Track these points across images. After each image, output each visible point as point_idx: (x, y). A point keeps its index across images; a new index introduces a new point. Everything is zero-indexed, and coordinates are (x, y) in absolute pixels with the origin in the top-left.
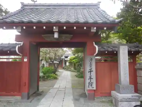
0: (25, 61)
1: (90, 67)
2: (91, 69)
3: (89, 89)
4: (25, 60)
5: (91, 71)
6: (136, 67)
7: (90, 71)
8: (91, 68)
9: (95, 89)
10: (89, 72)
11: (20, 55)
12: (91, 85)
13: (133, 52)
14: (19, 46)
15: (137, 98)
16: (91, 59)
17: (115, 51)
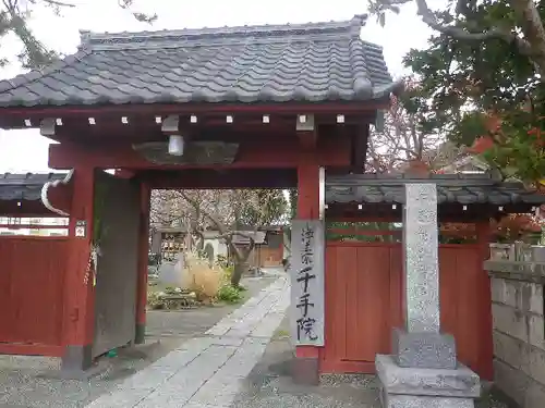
0: (77, 234)
1: (307, 260)
2: (308, 269)
3: (298, 343)
4: (80, 232)
5: (307, 278)
6: (486, 267)
7: (304, 275)
8: (309, 265)
9: (320, 342)
10: (299, 280)
11: (60, 216)
12: (308, 330)
13: (465, 208)
14: (55, 183)
15: (461, 385)
16: (310, 233)
17: (394, 203)
